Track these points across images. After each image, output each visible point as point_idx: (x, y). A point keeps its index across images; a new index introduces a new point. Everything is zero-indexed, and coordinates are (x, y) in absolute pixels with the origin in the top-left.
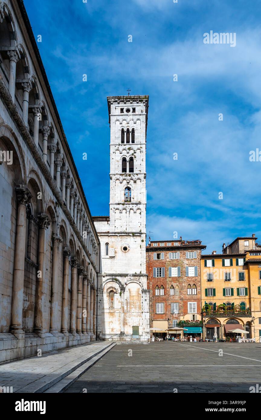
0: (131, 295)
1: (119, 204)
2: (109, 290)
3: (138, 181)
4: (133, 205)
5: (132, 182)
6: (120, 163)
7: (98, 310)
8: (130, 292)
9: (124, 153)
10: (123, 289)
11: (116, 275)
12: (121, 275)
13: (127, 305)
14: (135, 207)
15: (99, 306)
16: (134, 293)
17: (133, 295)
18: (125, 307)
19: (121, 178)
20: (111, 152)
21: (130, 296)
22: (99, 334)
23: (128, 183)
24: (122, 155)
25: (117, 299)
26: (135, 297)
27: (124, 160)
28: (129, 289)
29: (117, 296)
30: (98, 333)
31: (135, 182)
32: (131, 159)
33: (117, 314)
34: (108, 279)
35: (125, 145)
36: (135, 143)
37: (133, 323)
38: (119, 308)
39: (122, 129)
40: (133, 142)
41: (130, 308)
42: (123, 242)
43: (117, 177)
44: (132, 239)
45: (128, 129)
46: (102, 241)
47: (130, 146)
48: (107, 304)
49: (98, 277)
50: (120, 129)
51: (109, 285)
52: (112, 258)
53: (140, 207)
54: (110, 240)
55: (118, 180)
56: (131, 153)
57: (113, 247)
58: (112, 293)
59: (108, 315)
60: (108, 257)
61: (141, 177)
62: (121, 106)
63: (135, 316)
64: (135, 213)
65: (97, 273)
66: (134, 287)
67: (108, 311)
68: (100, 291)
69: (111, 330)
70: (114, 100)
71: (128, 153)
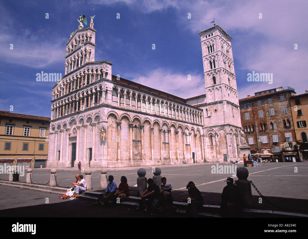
1: (210, 87)
2: (210, 135)
3: (218, 73)
5: (215, 74)
6: (209, 64)
7: (205, 146)
8: (220, 135)
10: (216, 134)
11: (211, 127)
12: (214, 127)
13: (219, 142)
14: (218, 87)
15: (205, 144)
16: (222, 135)
17: (223, 136)
18: (218, 143)
19: (210, 73)
20: (203, 61)
21: (221, 137)
24: (209, 60)
25: (214, 140)
26: (223, 138)
27: (211, 63)
28: (220, 133)
29: (213, 138)
30: (206, 159)
32: (214, 61)
33: (214, 148)
34: (208, 130)
35: (210, 54)
36: (215, 52)
37: (224, 152)
38: (215, 144)
39: (208, 46)
40: (214, 51)
41: (221, 144)
42: (214, 107)
43: (207, 73)
44: (219, 104)
45: (210, 45)
46: (204, 108)
47: (212, 55)
48: (209, 143)
49: (203, 128)
50: (207, 46)
51: (209, 132)
52: (210, 117)
53: (221, 86)
54: (208, 107)
55: (208, 74)
56: (213, 58)
57: (209, 111)
58: (211, 137)
59: (210, 149)
60: (207, 117)
61: (219, 69)
62: (205, 35)
63: (224, 148)
64: (218, 90)
65: (202, 126)
66: (222, 132)
67: (210, 147)
68: (204, 136)
69: (212, 157)
70: (202, 34)
71: (212, 58)
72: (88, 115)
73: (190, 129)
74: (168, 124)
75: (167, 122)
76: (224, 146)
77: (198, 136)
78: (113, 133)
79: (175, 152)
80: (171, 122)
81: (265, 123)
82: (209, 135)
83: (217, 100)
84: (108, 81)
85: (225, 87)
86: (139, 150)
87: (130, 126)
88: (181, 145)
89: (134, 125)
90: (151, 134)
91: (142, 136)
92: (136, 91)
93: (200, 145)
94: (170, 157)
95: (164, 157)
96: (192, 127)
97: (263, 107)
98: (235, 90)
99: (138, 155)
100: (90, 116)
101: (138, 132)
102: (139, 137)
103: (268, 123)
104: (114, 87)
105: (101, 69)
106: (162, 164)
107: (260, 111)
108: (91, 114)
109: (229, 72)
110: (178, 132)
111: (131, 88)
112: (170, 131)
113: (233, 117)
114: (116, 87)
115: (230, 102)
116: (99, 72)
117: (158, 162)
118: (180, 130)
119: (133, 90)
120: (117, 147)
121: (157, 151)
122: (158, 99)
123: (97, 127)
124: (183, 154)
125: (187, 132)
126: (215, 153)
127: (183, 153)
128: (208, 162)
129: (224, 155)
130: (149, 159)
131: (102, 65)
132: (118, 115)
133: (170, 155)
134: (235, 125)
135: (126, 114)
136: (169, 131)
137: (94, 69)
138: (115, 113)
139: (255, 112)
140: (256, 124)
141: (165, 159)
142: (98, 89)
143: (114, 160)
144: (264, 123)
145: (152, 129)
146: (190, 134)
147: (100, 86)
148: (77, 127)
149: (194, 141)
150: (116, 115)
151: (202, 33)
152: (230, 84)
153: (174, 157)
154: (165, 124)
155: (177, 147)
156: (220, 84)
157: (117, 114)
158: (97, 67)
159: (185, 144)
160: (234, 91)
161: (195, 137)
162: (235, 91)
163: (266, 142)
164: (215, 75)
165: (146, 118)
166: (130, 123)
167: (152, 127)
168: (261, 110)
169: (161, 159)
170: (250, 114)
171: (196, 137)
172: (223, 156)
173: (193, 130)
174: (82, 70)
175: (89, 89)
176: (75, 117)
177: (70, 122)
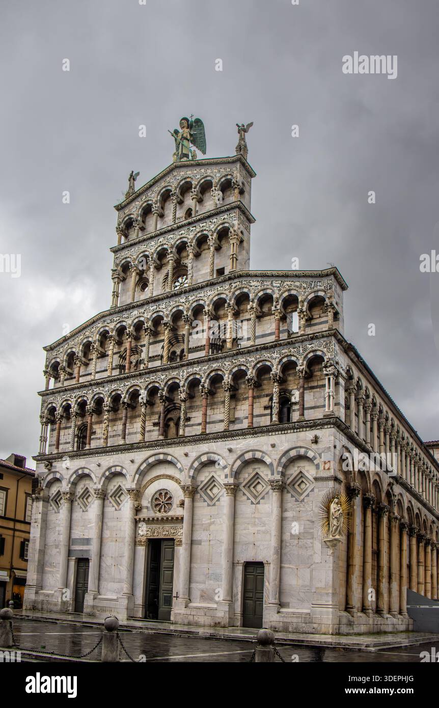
72: (247, 452)
100: (258, 454)
104: (347, 368)
105: (312, 295)
108: (264, 449)
114: (350, 368)
142: (304, 366)
147: (312, 354)
158: (289, 290)
174: (211, 297)
175: (253, 364)
176: (176, 452)
177: (142, 468)
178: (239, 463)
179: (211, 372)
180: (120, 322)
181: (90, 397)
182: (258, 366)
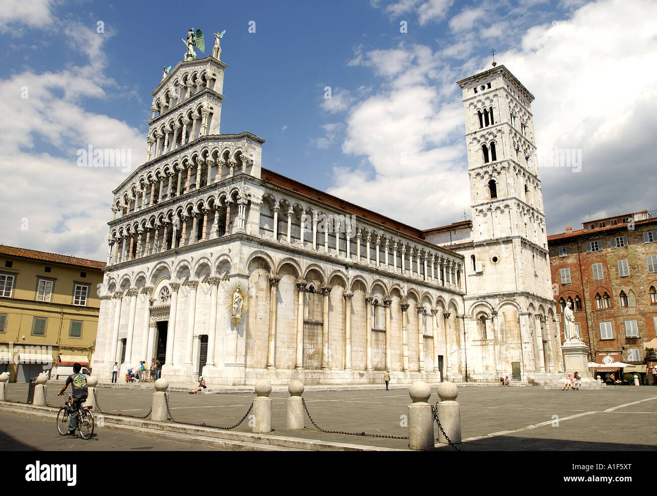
0: (507, 320)
1: (482, 205)
2: (480, 316)
3: (503, 172)
4: (499, 203)
5: (495, 174)
6: (481, 153)
7: (467, 342)
8: (505, 317)
9: (483, 140)
10: (495, 313)
11: (484, 297)
12: (489, 297)
13: (502, 334)
14: (502, 205)
15: (468, 337)
16: (510, 317)
17: (511, 320)
18: (499, 336)
19: (481, 171)
20: (468, 143)
21: (505, 321)
22: (469, 374)
23: (491, 175)
24: (481, 142)
25: (490, 327)
26: (511, 323)
27: (484, 147)
28: (503, 313)
29: (488, 322)
30: (468, 372)
31: (499, 173)
32: (493, 145)
33: (491, 347)
34: (475, 303)
35: (484, 130)
36: (495, 125)
37: (512, 358)
38: (493, 338)
39: (479, 112)
40: (493, 123)
41: (507, 338)
42: (492, 251)
43: (477, 171)
44: (503, 246)
45: (485, 110)
46: (467, 254)
47: (489, 130)
48: (477, 334)
49: (464, 300)
50: (476, 112)
51: (479, 309)
52: (480, 274)
53: (508, 202)
54: (476, 251)
55: (478, 174)
56: (491, 137)
57: (480, 260)
58: (483, 319)
59: (480, 348)
60: (474, 273)
61: (505, 165)
62: (474, 85)
63: (513, 348)
64: (502, 212)
65: (462, 295)
66: (509, 309)
67: (479, 343)
68: (466, 318)
69: (485, 367)
70: (465, 83)
71: (488, 139)
72: (201, 259)
73: (434, 301)
74: (385, 286)
75: (384, 283)
76: (513, 341)
77: (452, 317)
78: (260, 303)
79: (398, 352)
80: (393, 282)
81: (608, 293)
82: (477, 315)
83: (498, 235)
84: (253, 180)
85: (518, 205)
86: (317, 343)
87: (299, 287)
88: (413, 336)
89: (308, 287)
90: (345, 308)
91: (324, 312)
92: (315, 207)
93: (455, 339)
94: (389, 365)
95: (375, 364)
96: (439, 295)
97: (602, 255)
98: (541, 214)
99: (316, 358)
100: (206, 261)
101: (316, 302)
102: (319, 314)
103: (616, 293)
104: (265, 196)
105: (237, 151)
106: (370, 381)
107: (597, 264)
108: (209, 256)
109: (527, 172)
110: (408, 306)
111: (304, 198)
112: (390, 302)
113: (536, 276)
114: (269, 195)
115: (528, 241)
116: (232, 159)
117: (361, 375)
118: (411, 302)
119: (309, 205)
120: (267, 335)
121: (360, 349)
122: (365, 228)
123: (222, 287)
124: (417, 360)
125: (428, 307)
126: (492, 358)
127: (418, 357)
128: (475, 381)
129: (512, 363)
130: (339, 368)
131: (240, 143)
132: (272, 261)
133: (388, 360)
134: (539, 296)
135: (290, 259)
136: (387, 304)
137: (220, 152)
138: (265, 257)
139: (583, 267)
140: (587, 295)
141: (376, 369)
142: (229, 199)
143: (259, 366)
144: (606, 293)
145: (347, 298)
146: (434, 312)
147: (234, 191)
148: (171, 285)
149: (442, 328)
150: (268, 260)
151: (467, 82)
152: (528, 201)
153: (397, 366)
154: (377, 287)
155: (405, 342)
156: (507, 200)
157: (271, 258)
158: (226, 148)
159: (421, 336)
160: (537, 217)
161: (445, 318)
162: (540, 216)
163: (608, 337)
164: (494, 177)
165: (335, 271)
166: (300, 281)
167: (349, 292)
168: (599, 262)
169: (366, 369)
170: (571, 272)
171: (446, 320)
172: (511, 366)
173: (440, 302)
174: (191, 154)
175: (206, 198)
176: (169, 260)
177: (153, 272)
178: (197, 266)
179: (188, 205)
180: (149, 172)
181: (132, 225)
182: (209, 199)
